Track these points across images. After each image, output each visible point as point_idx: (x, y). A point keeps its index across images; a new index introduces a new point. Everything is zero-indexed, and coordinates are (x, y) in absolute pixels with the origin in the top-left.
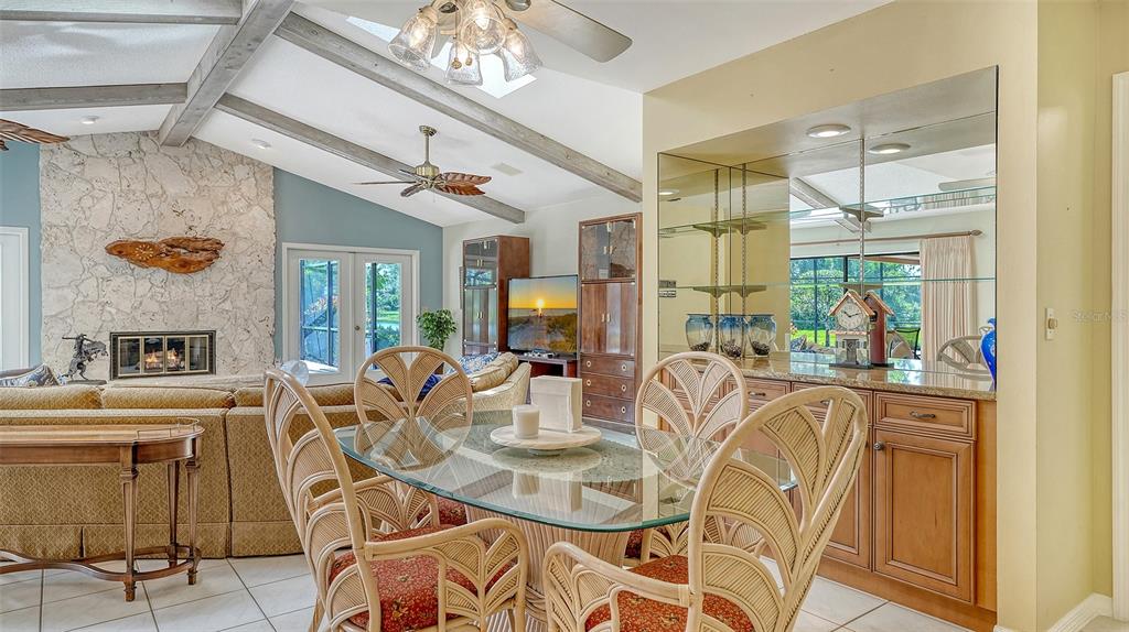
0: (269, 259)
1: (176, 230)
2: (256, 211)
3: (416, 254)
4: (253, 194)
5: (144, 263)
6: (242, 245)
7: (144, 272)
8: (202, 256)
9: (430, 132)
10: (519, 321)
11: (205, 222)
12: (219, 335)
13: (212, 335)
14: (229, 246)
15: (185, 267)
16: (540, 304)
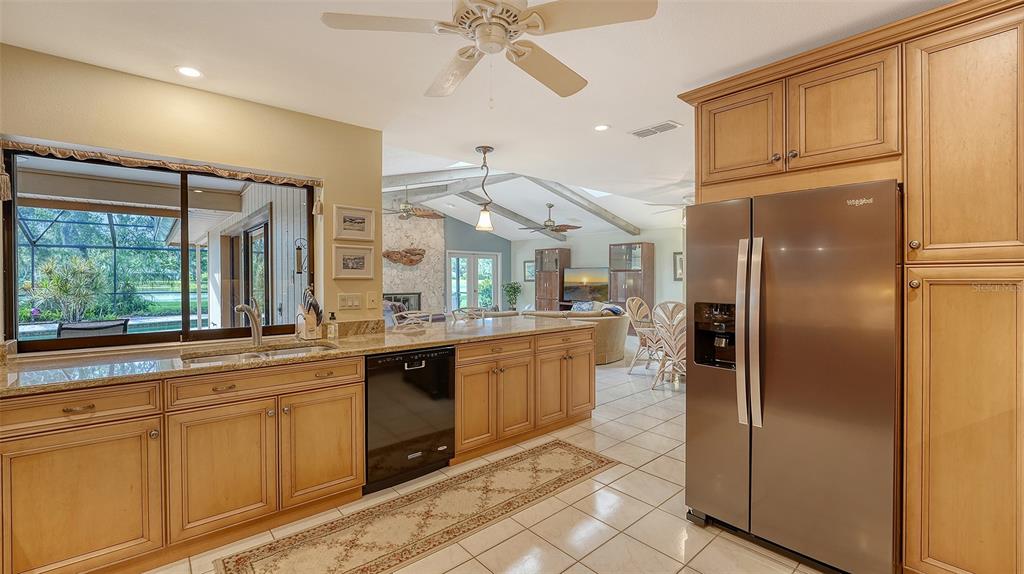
0: (442, 258)
1: (406, 245)
2: (437, 235)
3: (500, 255)
4: (435, 227)
5: (395, 261)
6: (432, 251)
7: (395, 265)
8: (417, 258)
9: (551, 206)
10: (570, 288)
11: (418, 240)
12: (423, 294)
13: (419, 294)
14: (427, 252)
15: (412, 262)
16: (585, 280)
